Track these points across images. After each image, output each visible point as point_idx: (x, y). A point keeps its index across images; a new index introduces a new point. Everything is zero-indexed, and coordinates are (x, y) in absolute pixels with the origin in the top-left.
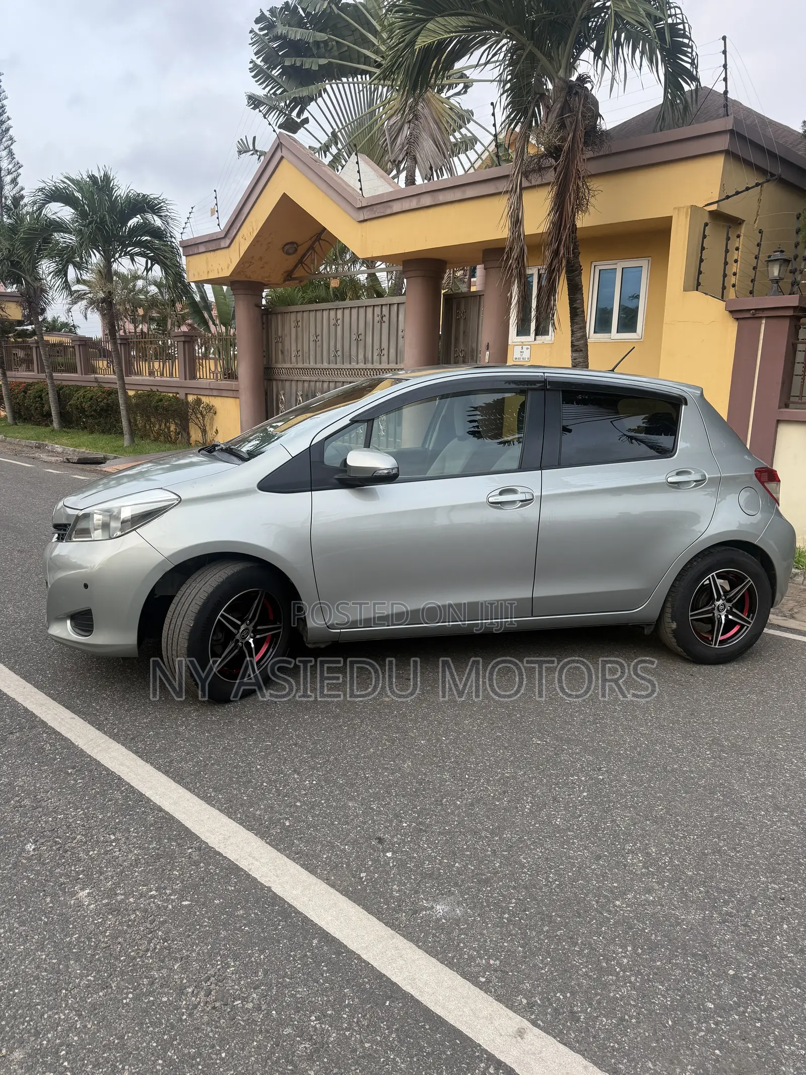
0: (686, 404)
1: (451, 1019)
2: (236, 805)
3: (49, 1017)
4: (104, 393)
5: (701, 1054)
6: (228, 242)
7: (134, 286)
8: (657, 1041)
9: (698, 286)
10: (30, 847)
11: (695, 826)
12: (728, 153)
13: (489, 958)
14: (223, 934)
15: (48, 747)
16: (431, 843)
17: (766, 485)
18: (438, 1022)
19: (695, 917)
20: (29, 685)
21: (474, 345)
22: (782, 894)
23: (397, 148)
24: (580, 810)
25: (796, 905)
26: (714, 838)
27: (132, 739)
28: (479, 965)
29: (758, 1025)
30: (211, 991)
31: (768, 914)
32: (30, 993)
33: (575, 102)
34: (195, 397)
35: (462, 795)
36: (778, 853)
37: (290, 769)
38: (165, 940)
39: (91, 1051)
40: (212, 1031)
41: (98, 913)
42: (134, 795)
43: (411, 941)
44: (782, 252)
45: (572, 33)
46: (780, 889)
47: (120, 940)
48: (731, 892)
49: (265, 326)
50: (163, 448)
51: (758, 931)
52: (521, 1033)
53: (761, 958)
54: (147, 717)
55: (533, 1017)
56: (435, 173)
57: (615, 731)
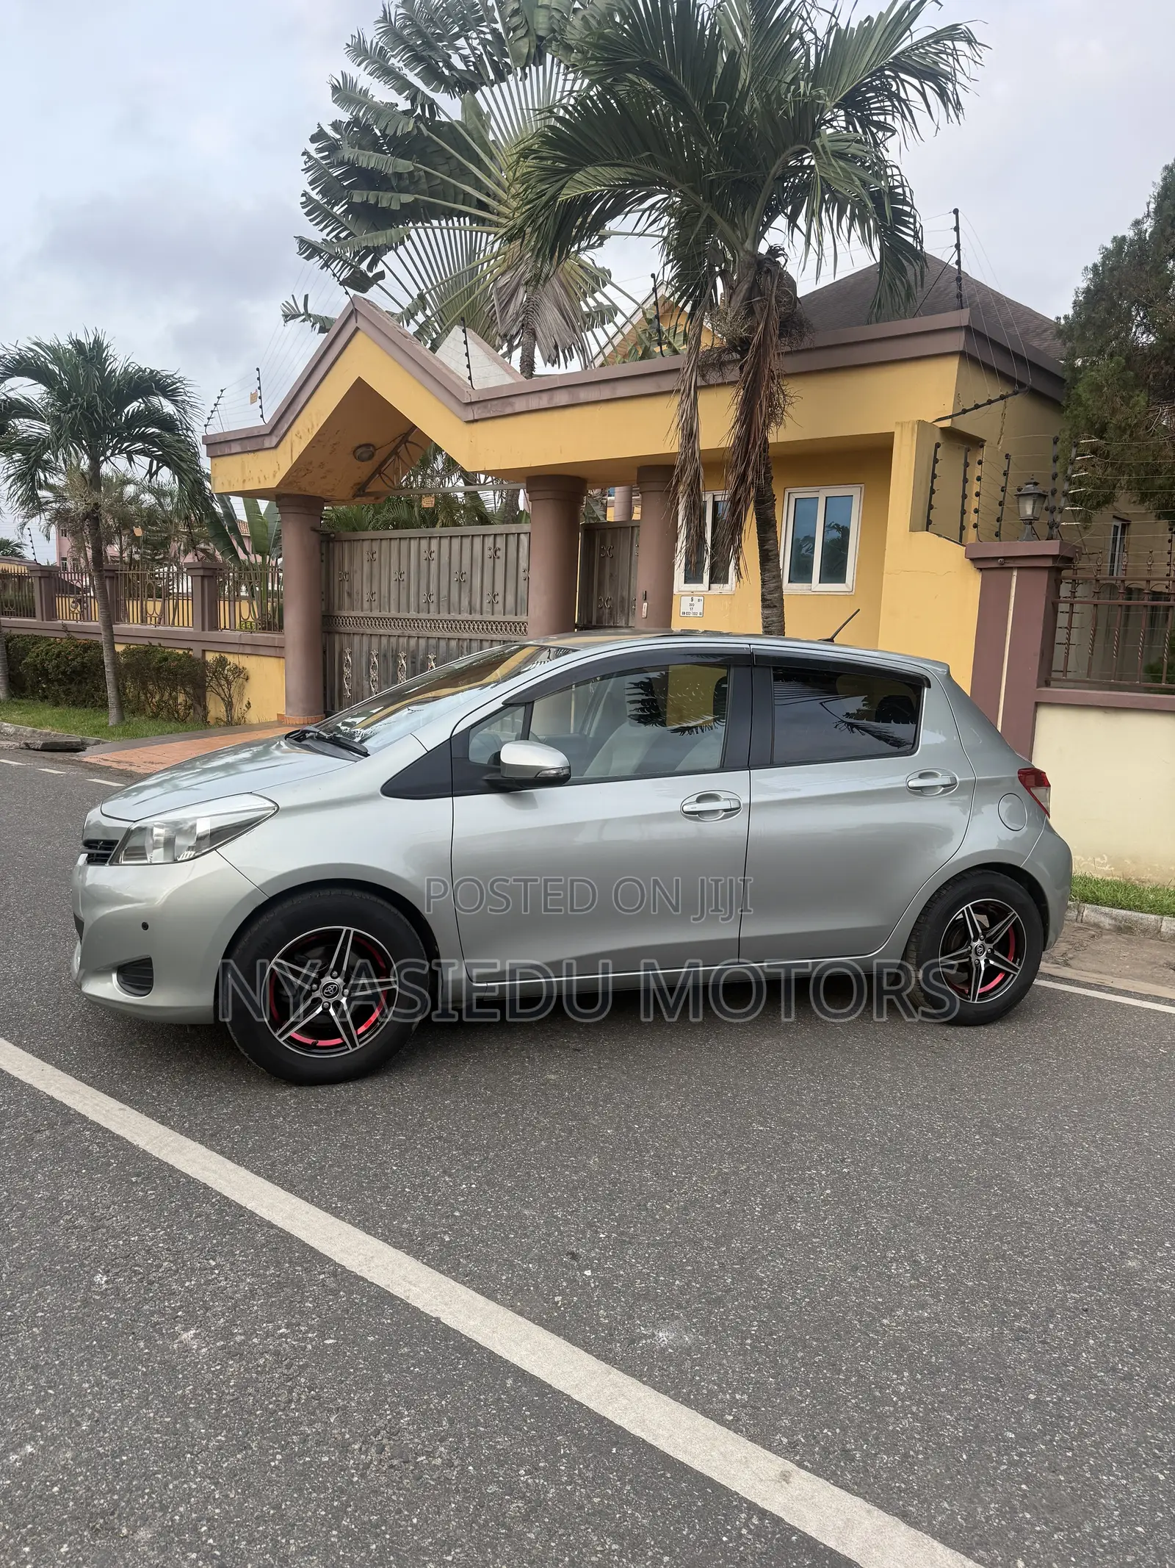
0: (929, 686)
1: (697, 1465)
2: (372, 1217)
3: (176, 1487)
4: (77, 647)
5: (1005, 1491)
6: (274, 440)
7: (121, 493)
8: (951, 1478)
9: (928, 525)
10: (100, 1279)
11: (971, 1227)
12: (962, 355)
13: (734, 1392)
14: (387, 1377)
15: (95, 1148)
16: (640, 1257)
17: (1034, 791)
18: (682, 1470)
19: (982, 1334)
20: (48, 1068)
21: (625, 594)
22: (1084, 1304)
23: (508, 319)
24: (825, 1212)
25: (1102, 1317)
26: (995, 1241)
27: (212, 1135)
28: (722, 1401)
29: (1070, 1454)
30: (384, 1446)
31: (1070, 1328)
32: (143, 1460)
33: (766, 282)
34: (217, 655)
35: (670, 1198)
36: (1075, 1256)
37: (437, 1170)
38: (311, 1389)
39: (239, 1525)
40: (394, 1493)
41: (213, 1358)
42: (230, 1208)
43: (634, 1376)
44: (1036, 484)
45: (762, 195)
46: (1081, 1299)
47: (250, 1390)
48: (1022, 1304)
49: (324, 558)
50: (168, 729)
51: (1059, 1348)
52: (785, 1477)
53: (1066, 1379)
54: (227, 1107)
55: (798, 1458)
56: (561, 354)
57: (856, 1113)
